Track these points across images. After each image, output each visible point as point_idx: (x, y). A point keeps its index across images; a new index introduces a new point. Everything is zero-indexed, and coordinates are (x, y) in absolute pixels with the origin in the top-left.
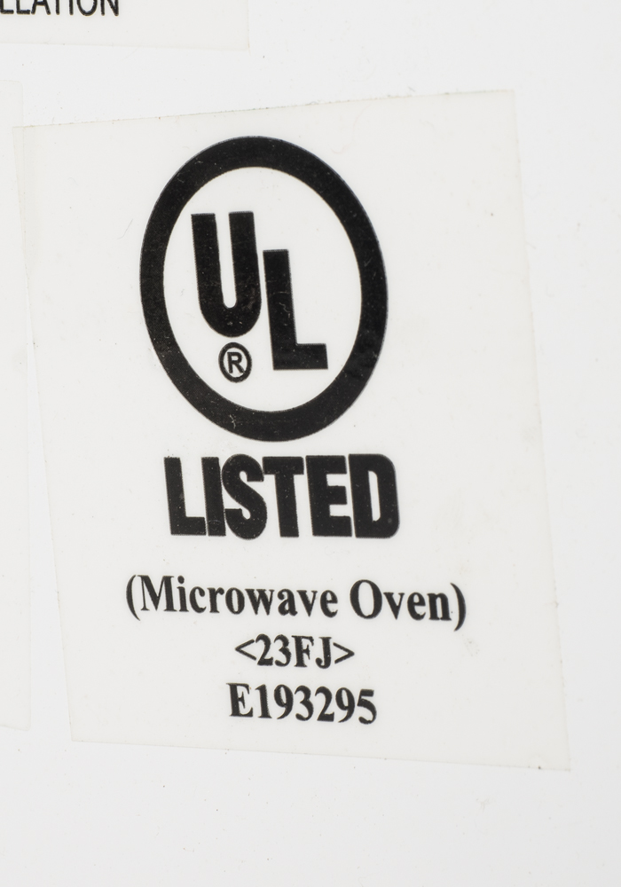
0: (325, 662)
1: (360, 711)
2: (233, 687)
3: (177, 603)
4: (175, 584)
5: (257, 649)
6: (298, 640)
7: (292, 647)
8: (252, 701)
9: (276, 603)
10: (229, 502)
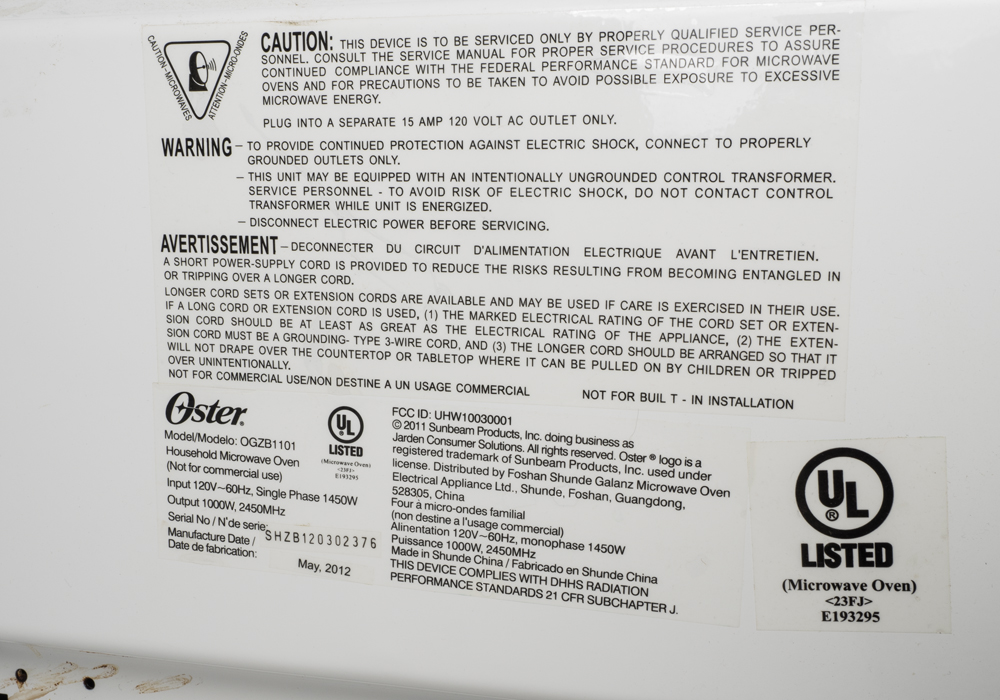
0: (861, 604)
1: (873, 618)
2: (824, 613)
3: (803, 587)
4: (803, 582)
5: (835, 601)
6: (851, 598)
7: (848, 600)
8: (832, 616)
9: (843, 587)
10: (826, 557)
